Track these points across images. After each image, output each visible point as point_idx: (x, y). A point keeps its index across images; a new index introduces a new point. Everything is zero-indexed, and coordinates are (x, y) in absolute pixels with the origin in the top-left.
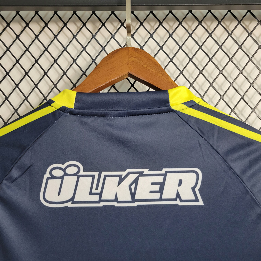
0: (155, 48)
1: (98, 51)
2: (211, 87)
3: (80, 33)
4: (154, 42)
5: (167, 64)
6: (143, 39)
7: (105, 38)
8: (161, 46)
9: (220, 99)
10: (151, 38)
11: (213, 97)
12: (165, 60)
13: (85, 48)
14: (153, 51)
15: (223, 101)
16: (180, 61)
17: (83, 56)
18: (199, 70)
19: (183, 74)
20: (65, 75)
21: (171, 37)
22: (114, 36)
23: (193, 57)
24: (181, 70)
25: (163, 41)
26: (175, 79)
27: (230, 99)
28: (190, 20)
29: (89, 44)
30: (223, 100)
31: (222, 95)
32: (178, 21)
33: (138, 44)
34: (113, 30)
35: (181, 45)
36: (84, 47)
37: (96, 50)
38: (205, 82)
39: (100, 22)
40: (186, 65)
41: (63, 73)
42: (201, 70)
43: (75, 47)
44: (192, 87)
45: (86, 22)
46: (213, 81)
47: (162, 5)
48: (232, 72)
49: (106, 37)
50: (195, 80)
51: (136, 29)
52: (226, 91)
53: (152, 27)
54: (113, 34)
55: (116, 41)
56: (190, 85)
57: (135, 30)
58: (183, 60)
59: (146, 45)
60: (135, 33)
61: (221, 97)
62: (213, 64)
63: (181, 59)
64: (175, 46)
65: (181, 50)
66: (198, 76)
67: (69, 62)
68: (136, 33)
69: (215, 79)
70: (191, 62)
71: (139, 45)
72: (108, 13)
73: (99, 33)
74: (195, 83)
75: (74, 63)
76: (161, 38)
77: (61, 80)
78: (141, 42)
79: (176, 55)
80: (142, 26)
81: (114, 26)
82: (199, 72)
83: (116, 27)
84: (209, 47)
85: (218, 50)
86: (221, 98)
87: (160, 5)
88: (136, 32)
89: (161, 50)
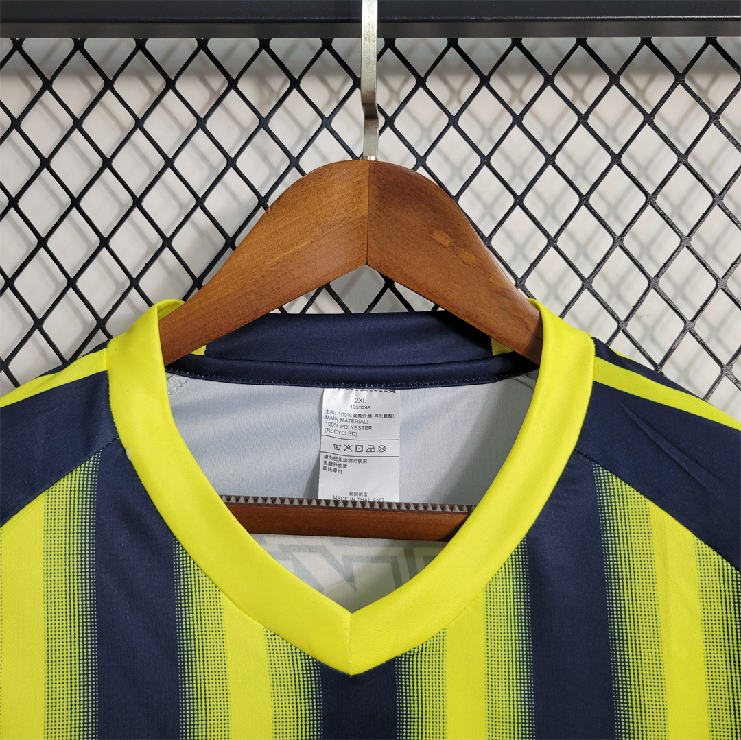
0: (464, 161)
1: (277, 169)
2: (652, 291)
3: (219, 110)
4: (463, 140)
5: (505, 213)
6: (425, 130)
7: (302, 128)
8: (486, 154)
9: (684, 331)
10: (452, 128)
11: (658, 321)
12: (497, 199)
13: (236, 161)
14: (456, 170)
15: (694, 339)
16: (546, 205)
17: (227, 187)
18: (612, 236)
19: (557, 249)
20: (167, 249)
21: (518, 126)
22: (331, 121)
23: (590, 192)
24: (553, 234)
25: (491, 140)
26: (532, 264)
27: (714, 330)
28: (581, 70)
29: (248, 148)
30: (694, 335)
31: (689, 317)
32: (541, 73)
33: (408, 147)
34: (329, 103)
35: (551, 153)
36: (232, 155)
37: (271, 166)
38: (628, 272)
39: (284, 77)
40: (567, 217)
41: (161, 241)
42: (618, 233)
43: (204, 158)
44: (590, 291)
45: (239, 77)
46: (657, 271)
47: (490, 19)
48: (718, 241)
49: (305, 123)
50: (597, 268)
51: (402, 98)
52: (701, 305)
53: (455, 93)
54: (327, 114)
55: (335, 137)
56: (583, 285)
57: (398, 101)
58: (558, 199)
59: (434, 152)
60: (400, 111)
61: (685, 324)
62: (660, 213)
63: (549, 198)
64: (531, 154)
65: (550, 168)
66: (608, 254)
67: (181, 205)
68: (403, 113)
69: (665, 264)
70: (583, 208)
71: (411, 151)
72: (311, 47)
73: (280, 110)
74: (598, 277)
75: (199, 208)
76: (483, 127)
77: (156, 263)
78: (419, 141)
79: (535, 183)
80: (421, 90)
81: (331, 90)
82: (612, 240)
83: (338, 93)
84: (642, 160)
85: (676, 167)
86: (685, 327)
87: (483, 21)
88: (401, 109)
89: (485, 168)
